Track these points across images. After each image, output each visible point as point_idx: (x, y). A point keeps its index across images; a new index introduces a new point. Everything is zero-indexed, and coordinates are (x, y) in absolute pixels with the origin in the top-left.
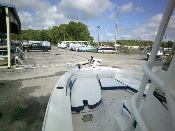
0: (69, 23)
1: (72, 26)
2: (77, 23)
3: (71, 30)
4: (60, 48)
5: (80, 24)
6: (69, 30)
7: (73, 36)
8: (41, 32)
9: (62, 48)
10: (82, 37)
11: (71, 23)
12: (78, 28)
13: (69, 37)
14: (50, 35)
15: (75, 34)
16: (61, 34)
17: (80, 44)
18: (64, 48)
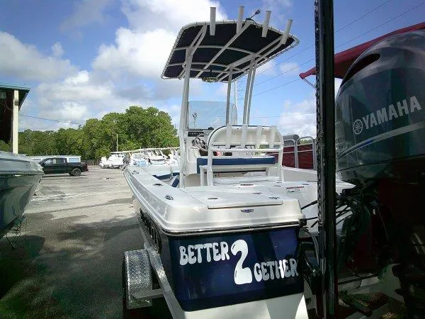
0: (127, 110)
1: (132, 117)
2: (145, 110)
3: (132, 126)
4: (108, 168)
5: (152, 111)
6: (126, 126)
7: (137, 138)
8: (58, 134)
9: (113, 167)
10: (159, 140)
11: (132, 111)
12: (148, 121)
13: (128, 142)
14: (80, 141)
15: (141, 134)
16: (107, 137)
17: (154, 155)
18: (118, 168)
